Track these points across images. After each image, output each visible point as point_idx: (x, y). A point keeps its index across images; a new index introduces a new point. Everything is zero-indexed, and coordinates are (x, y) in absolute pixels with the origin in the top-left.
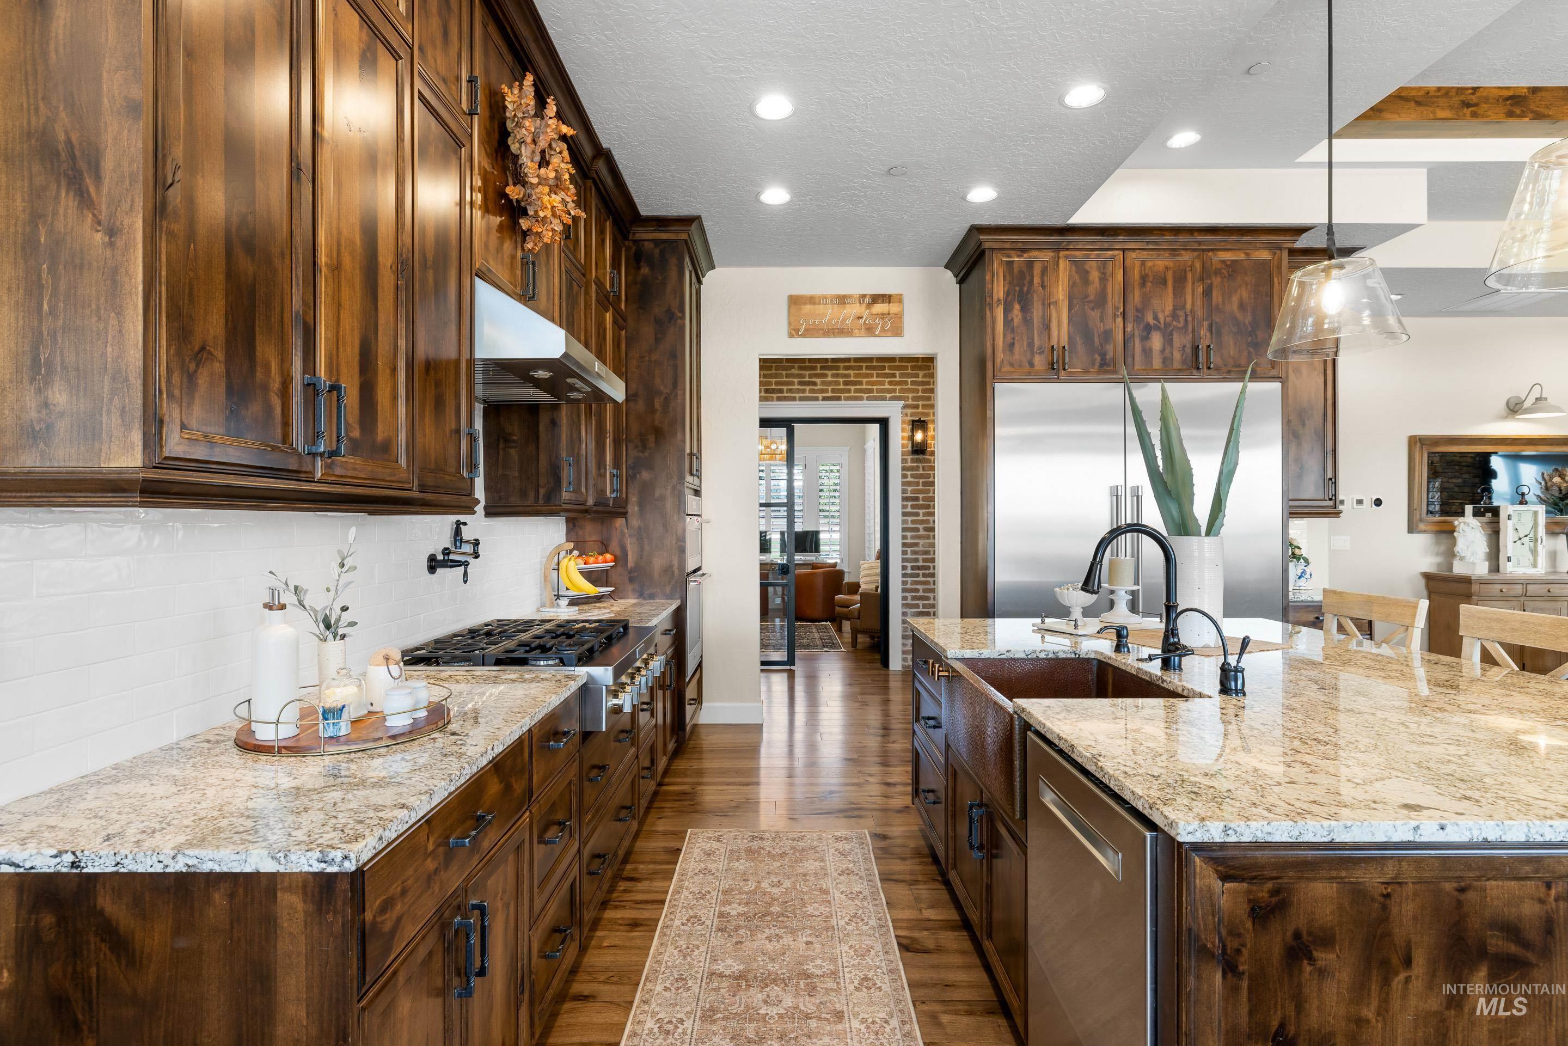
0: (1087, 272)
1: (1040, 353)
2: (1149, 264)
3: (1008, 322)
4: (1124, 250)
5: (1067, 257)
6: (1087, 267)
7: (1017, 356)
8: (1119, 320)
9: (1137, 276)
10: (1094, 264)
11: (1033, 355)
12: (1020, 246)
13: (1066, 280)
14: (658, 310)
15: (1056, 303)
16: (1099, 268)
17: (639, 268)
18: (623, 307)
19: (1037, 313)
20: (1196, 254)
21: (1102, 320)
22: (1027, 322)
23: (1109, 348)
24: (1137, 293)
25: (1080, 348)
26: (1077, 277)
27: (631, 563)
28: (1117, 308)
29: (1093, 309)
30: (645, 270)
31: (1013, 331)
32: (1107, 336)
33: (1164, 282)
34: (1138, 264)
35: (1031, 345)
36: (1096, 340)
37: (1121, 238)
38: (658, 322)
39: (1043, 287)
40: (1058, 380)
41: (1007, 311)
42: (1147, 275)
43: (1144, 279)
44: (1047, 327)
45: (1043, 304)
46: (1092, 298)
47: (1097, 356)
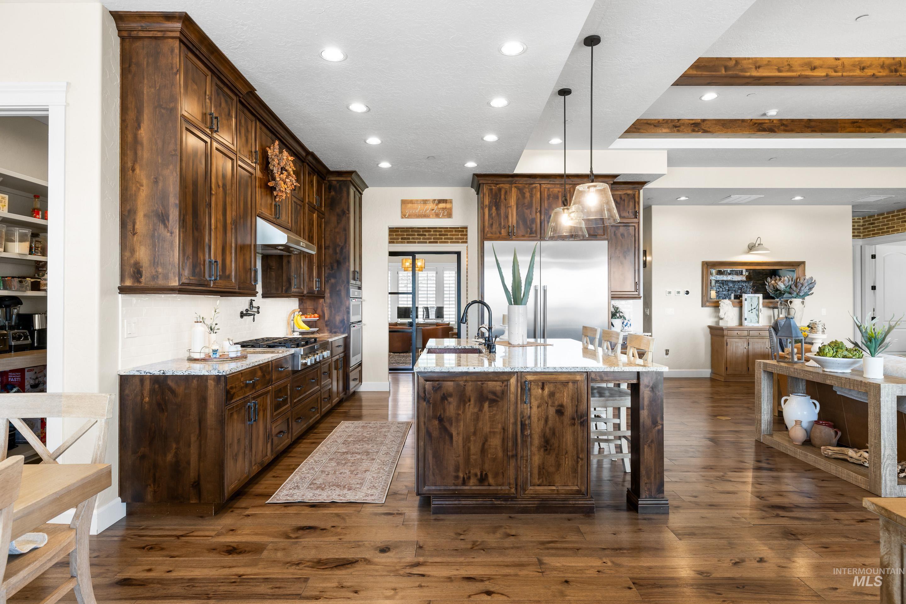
0: (524, 193)
1: (505, 228)
2: (551, 190)
3: (490, 215)
4: (540, 184)
5: (515, 187)
6: (524, 191)
7: (494, 230)
8: (538, 214)
9: (546, 195)
10: (527, 190)
11: (501, 230)
12: (495, 182)
13: (515, 197)
14: (338, 210)
15: (511, 207)
16: (529, 192)
17: (330, 192)
18: (323, 209)
19: (502, 211)
20: (571, 186)
21: (531, 214)
22: (498, 214)
23: (534, 226)
24: (546, 202)
25: (521, 226)
26: (520, 196)
27: (326, 318)
28: (537, 209)
29: (527, 209)
30: (333, 193)
31: (492, 219)
32: (533, 221)
33: (558, 198)
34: (546, 190)
35: (500, 224)
36: (528, 223)
37: (538, 179)
38: (338, 215)
39: (505, 199)
40: (512, 240)
41: (490, 210)
42: (550, 195)
43: (549, 196)
44: (507, 217)
45: (505, 207)
46: (526, 204)
47: (529, 230)
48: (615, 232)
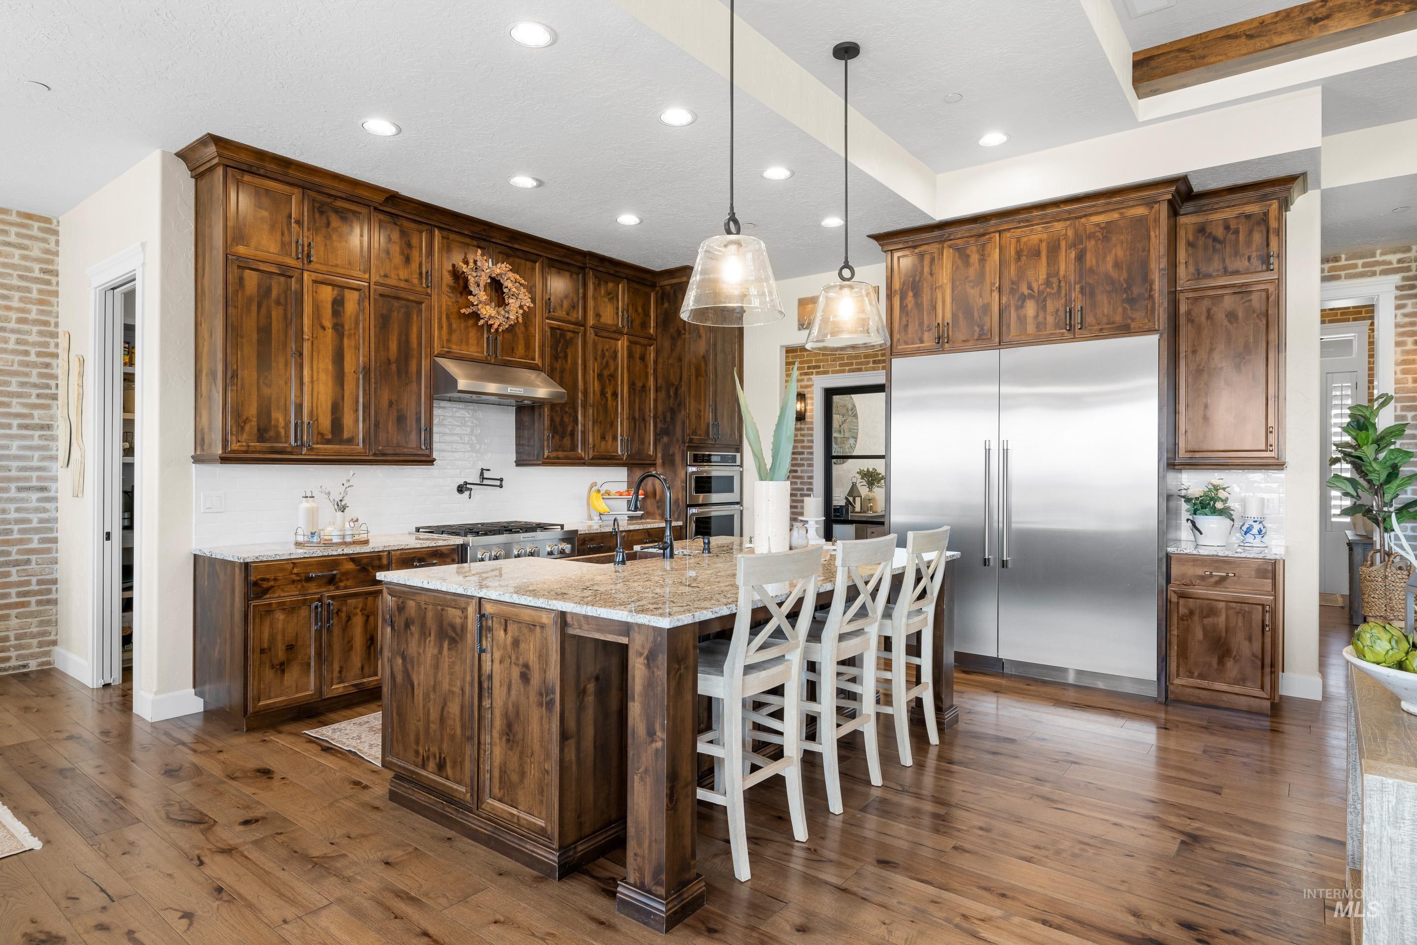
0: (968, 256)
1: (929, 330)
2: (1024, 240)
3: (903, 308)
4: (1000, 232)
5: (950, 247)
6: (968, 252)
7: (910, 335)
8: (996, 295)
9: (1013, 253)
10: (974, 248)
11: (923, 334)
12: (910, 244)
13: (950, 265)
14: (672, 330)
15: (941, 287)
16: (978, 251)
17: (663, 304)
18: (652, 331)
19: (926, 298)
20: (1068, 223)
21: (981, 296)
22: (919, 306)
23: (987, 319)
24: (1013, 268)
25: (962, 322)
26: (959, 262)
28: (993, 284)
29: (973, 287)
30: (666, 305)
31: (907, 315)
32: (986, 309)
33: (1038, 254)
34: (1014, 241)
35: (921, 324)
36: (976, 314)
37: (993, 222)
38: (672, 338)
39: (931, 274)
41: (903, 299)
42: (1021, 250)
43: (1019, 254)
44: (934, 308)
45: (931, 289)
46: (972, 278)
47: (977, 329)
48: (1209, 311)
